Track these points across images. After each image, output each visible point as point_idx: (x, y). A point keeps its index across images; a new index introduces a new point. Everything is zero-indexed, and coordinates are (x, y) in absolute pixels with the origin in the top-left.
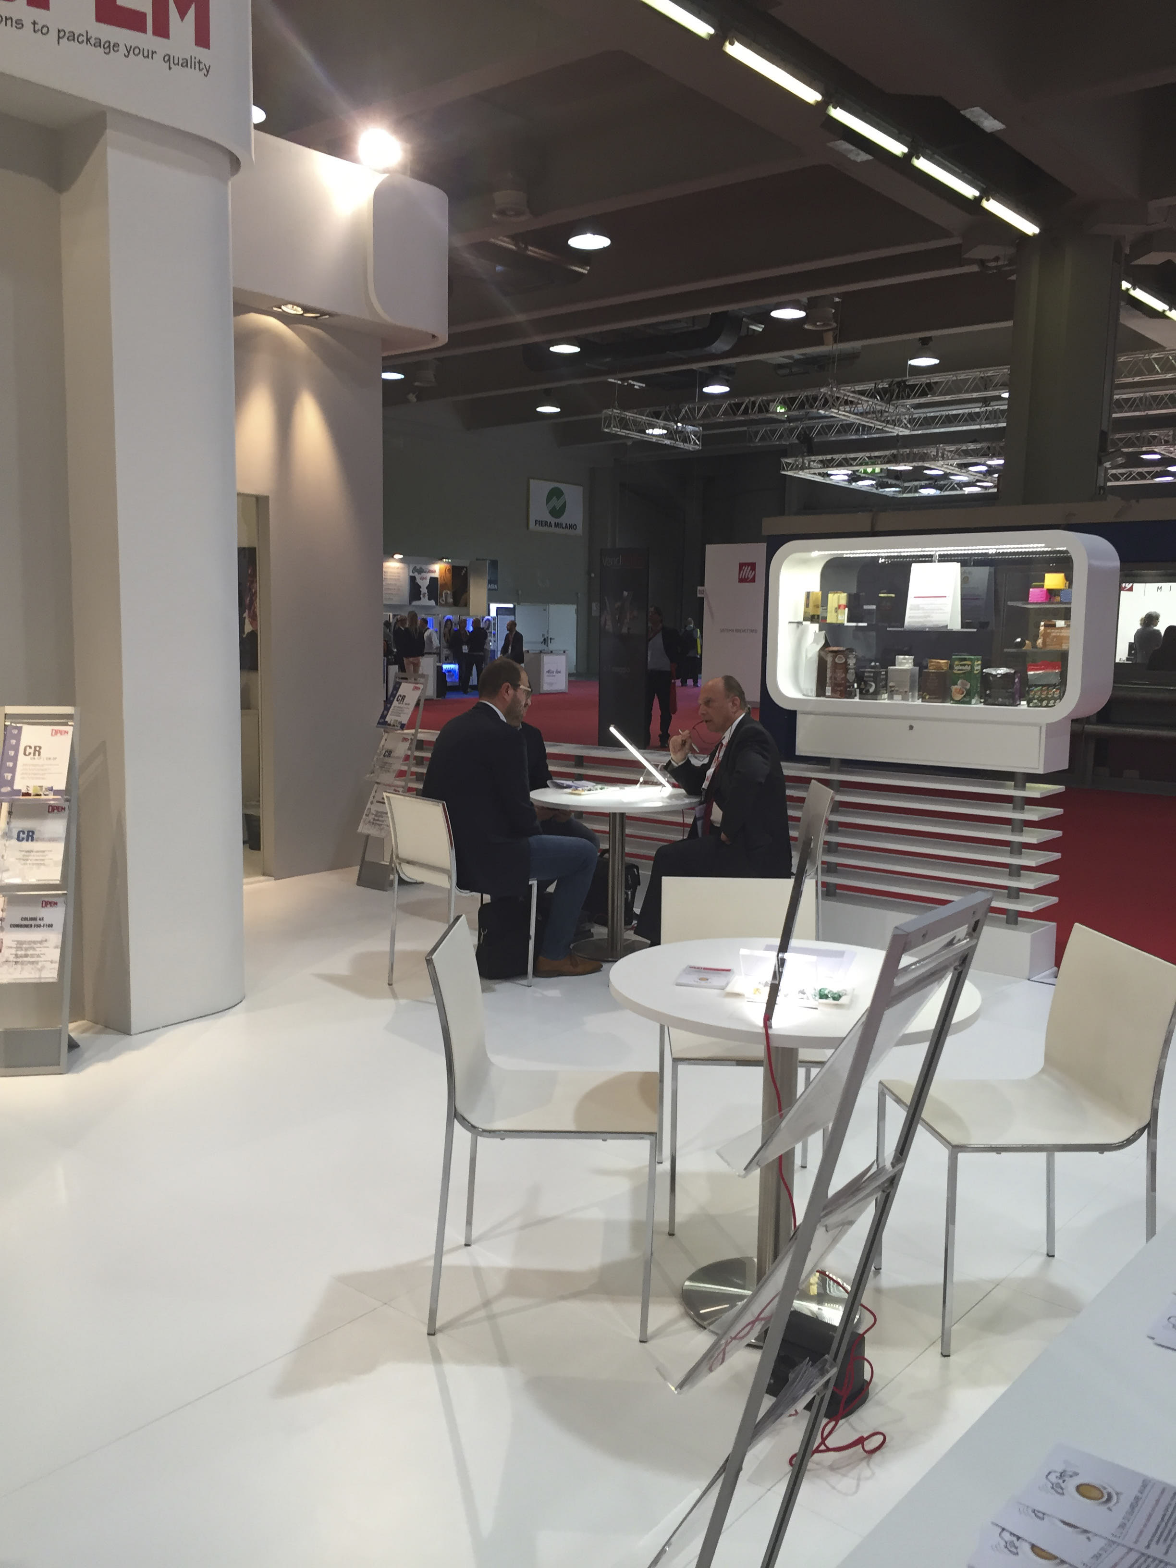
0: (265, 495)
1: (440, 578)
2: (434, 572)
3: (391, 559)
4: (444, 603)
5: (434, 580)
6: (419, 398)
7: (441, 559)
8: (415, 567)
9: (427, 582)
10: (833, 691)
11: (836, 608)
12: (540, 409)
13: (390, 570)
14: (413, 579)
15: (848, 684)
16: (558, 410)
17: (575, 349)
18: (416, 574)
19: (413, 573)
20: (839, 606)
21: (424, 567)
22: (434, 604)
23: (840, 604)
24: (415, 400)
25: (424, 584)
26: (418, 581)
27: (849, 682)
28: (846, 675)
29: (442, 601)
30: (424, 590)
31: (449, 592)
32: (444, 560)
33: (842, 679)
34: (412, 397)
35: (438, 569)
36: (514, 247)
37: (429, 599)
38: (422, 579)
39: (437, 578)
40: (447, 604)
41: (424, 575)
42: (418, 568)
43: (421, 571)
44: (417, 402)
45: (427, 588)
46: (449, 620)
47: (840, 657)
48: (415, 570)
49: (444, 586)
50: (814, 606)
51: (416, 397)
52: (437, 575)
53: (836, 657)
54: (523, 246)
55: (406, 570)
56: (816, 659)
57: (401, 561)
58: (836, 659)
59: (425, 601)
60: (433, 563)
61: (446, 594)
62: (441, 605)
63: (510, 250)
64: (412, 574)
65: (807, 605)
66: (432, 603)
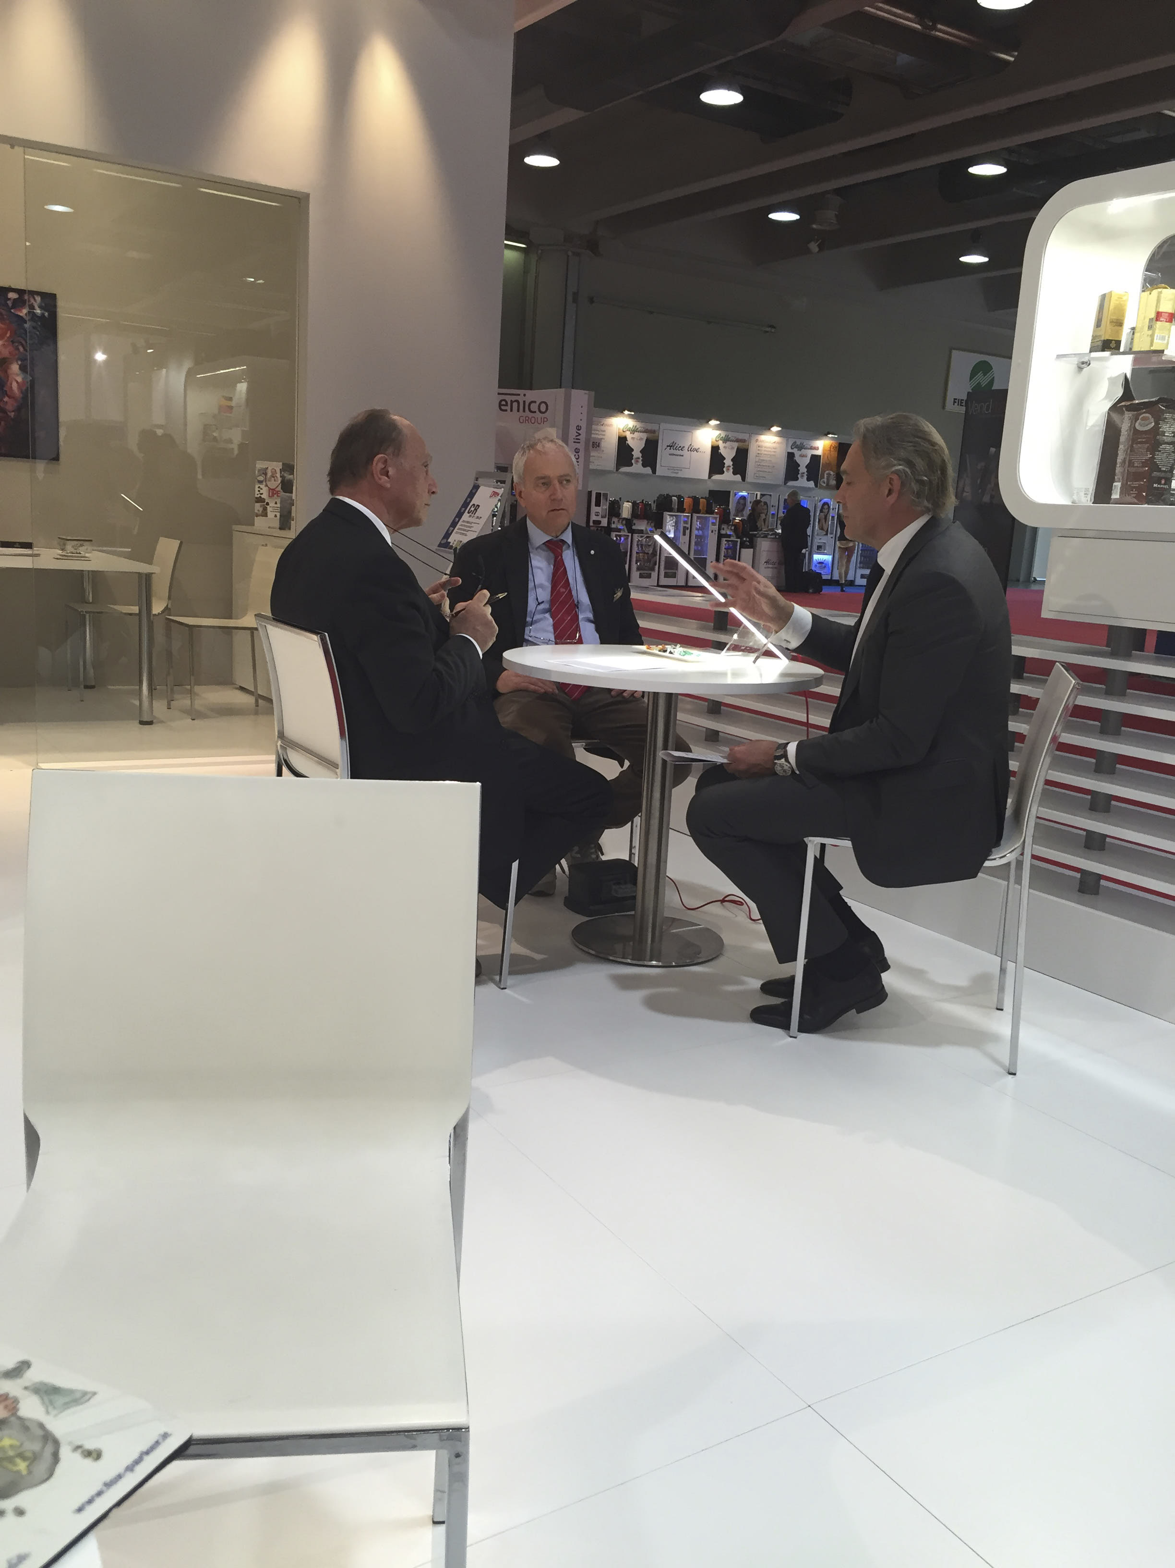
0: (305, 191)
1: (823, 456)
2: (817, 449)
3: (768, 432)
4: (825, 485)
5: (815, 459)
6: (821, 248)
7: (826, 435)
8: (795, 442)
9: (807, 460)
10: (1124, 490)
11: (1151, 320)
12: (964, 259)
13: (767, 445)
14: (791, 456)
15: (1155, 474)
16: (986, 259)
17: (999, 170)
18: (795, 451)
19: (792, 448)
20: (1159, 315)
21: (805, 443)
22: (814, 486)
23: (1160, 310)
24: (817, 250)
25: (803, 463)
26: (797, 458)
27: (1160, 470)
28: (1154, 455)
29: (823, 482)
30: (803, 469)
31: (832, 473)
32: (830, 436)
33: (1144, 464)
34: (814, 247)
35: (822, 445)
36: (919, 27)
37: (808, 480)
38: (802, 456)
39: (820, 456)
40: (828, 487)
41: (803, 452)
42: (798, 443)
43: (801, 447)
44: (818, 252)
45: (806, 467)
46: (826, 504)
47: (1144, 419)
48: (794, 446)
49: (828, 466)
50: (1111, 322)
51: (819, 246)
52: (819, 452)
53: (1137, 419)
54: (931, 24)
55: (784, 446)
56: (1102, 427)
57: (779, 434)
58: (1137, 424)
59: (803, 482)
60: (817, 439)
61: (829, 474)
62: (822, 487)
63: (914, 30)
64: (790, 451)
65: (1098, 324)
66: (811, 484)
